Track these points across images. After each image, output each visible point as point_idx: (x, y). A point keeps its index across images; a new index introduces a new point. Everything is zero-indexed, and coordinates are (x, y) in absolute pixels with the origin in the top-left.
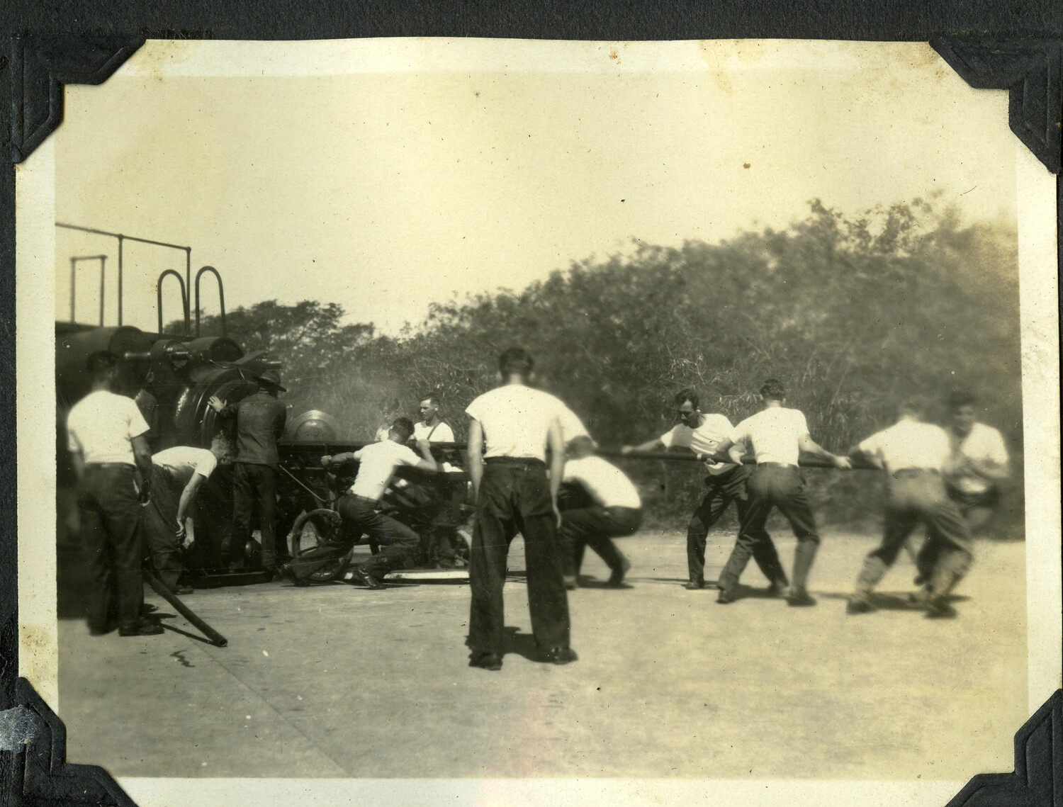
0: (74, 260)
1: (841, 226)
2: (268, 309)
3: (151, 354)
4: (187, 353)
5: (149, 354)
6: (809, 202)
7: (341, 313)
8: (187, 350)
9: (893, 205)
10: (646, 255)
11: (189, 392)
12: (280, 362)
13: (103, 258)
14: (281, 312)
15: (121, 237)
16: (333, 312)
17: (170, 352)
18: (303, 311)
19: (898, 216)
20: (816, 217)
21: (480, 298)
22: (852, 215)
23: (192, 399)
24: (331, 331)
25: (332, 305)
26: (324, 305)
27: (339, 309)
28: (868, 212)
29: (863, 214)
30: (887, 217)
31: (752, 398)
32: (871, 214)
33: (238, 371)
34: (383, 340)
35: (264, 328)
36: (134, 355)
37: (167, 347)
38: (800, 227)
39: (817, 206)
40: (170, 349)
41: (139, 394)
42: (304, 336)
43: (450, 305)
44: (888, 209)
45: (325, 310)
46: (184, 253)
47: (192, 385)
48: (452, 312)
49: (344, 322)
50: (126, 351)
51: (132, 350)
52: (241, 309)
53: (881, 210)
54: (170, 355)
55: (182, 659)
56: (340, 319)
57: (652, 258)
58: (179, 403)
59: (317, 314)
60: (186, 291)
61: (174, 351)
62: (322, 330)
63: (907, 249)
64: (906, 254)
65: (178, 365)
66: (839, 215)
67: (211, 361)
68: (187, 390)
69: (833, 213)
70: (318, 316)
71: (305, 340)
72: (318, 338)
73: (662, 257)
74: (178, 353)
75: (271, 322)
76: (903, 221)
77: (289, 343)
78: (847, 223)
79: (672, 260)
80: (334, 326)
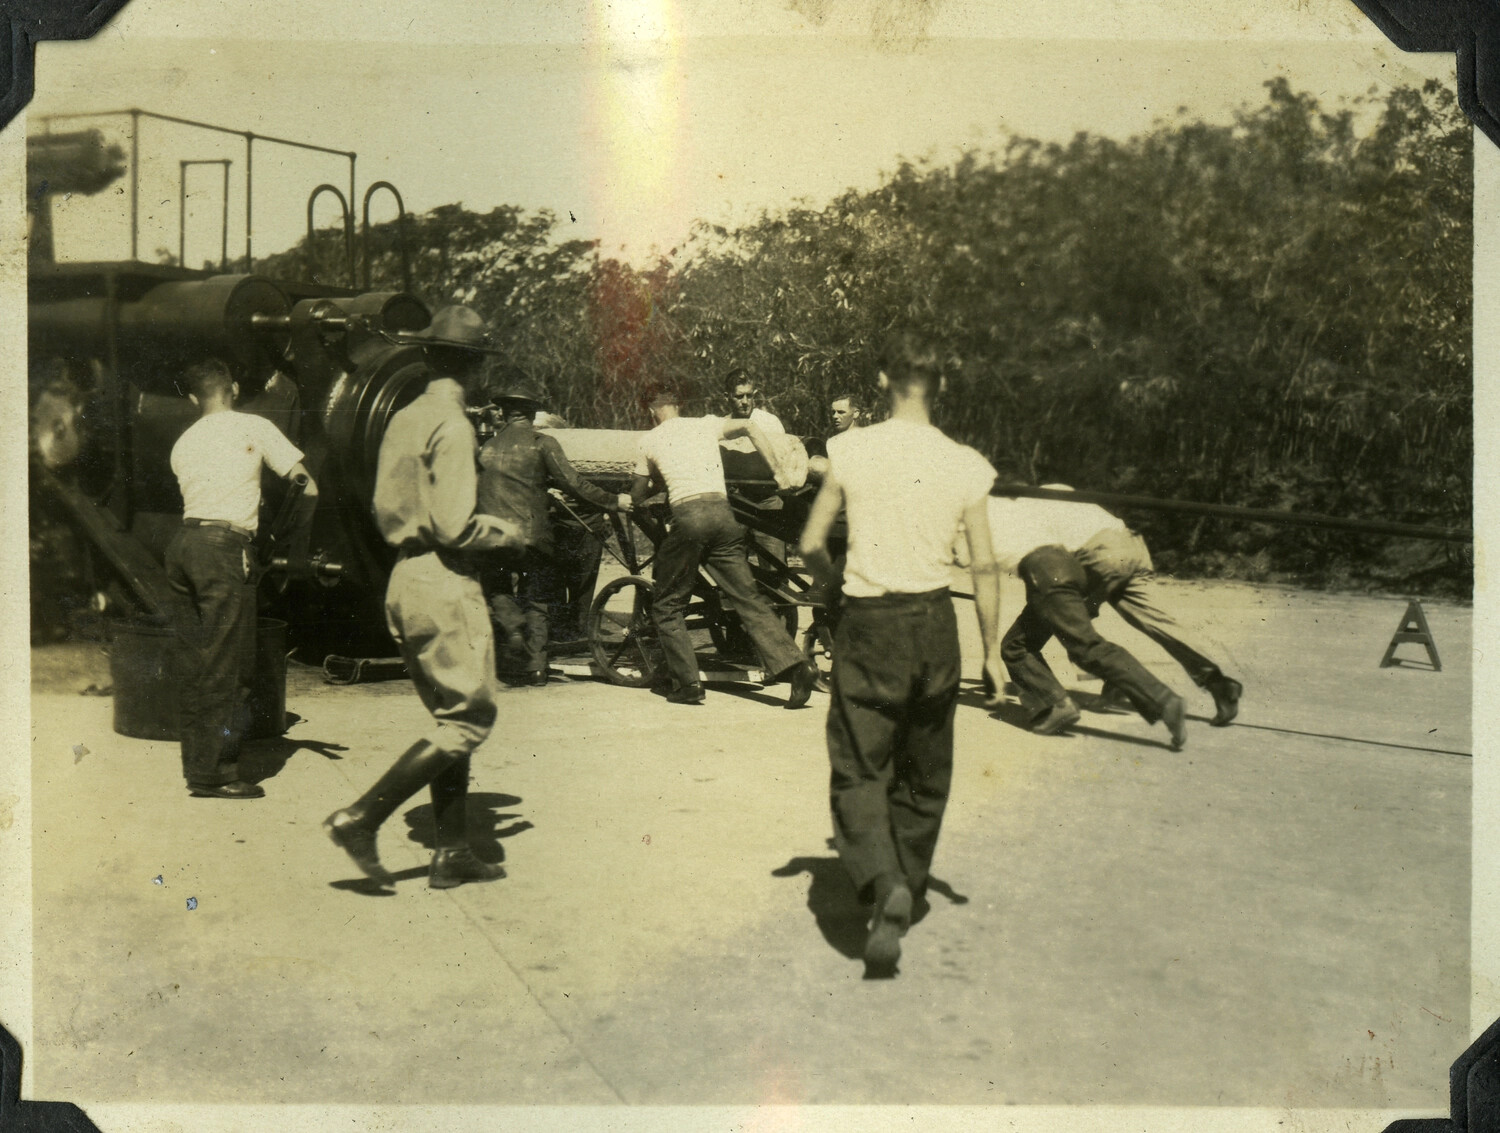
0: (184, 164)
1: (1316, 124)
2: (450, 216)
3: (291, 320)
4: (344, 320)
5: (287, 319)
6: (1267, 84)
7: (553, 223)
8: (344, 315)
9: (1394, 90)
10: (1017, 153)
11: (347, 379)
13: (227, 163)
14: (469, 219)
15: (250, 137)
16: (545, 223)
17: (318, 319)
18: (498, 223)
19: (1402, 106)
20: (1277, 107)
21: (764, 210)
22: (1331, 107)
23: (351, 391)
24: (539, 250)
25: (544, 212)
26: (529, 214)
27: (552, 217)
28: (1357, 100)
29: (1348, 103)
30: (1385, 108)
31: (1170, 384)
32: (1362, 102)
34: (613, 267)
35: (444, 242)
36: (266, 319)
37: (315, 310)
38: (1250, 123)
39: (1279, 89)
40: (319, 314)
41: (273, 378)
42: (499, 255)
44: (1388, 95)
45: (533, 220)
46: (347, 160)
47: (351, 370)
48: (721, 231)
49: (556, 238)
50: (254, 313)
51: (264, 313)
53: (1377, 96)
54: (319, 322)
56: (554, 231)
57: (1026, 157)
58: (332, 395)
59: (520, 225)
60: (349, 217)
61: (325, 317)
62: (525, 248)
63: (1413, 159)
64: (1412, 167)
65: (331, 338)
66: (1313, 105)
67: (382, 332)
68: (344, 376)
69: (1304, 100)
70: (522, 227)
71: (501, 263)
72: (519, 260)
73: (1038, 159)
74: (331, 320)
75: (454, 235)
76: (1412, 115)
77: (479, 266)
78: (1325, 119)
79: (1056, 163)
80: (543, 242)
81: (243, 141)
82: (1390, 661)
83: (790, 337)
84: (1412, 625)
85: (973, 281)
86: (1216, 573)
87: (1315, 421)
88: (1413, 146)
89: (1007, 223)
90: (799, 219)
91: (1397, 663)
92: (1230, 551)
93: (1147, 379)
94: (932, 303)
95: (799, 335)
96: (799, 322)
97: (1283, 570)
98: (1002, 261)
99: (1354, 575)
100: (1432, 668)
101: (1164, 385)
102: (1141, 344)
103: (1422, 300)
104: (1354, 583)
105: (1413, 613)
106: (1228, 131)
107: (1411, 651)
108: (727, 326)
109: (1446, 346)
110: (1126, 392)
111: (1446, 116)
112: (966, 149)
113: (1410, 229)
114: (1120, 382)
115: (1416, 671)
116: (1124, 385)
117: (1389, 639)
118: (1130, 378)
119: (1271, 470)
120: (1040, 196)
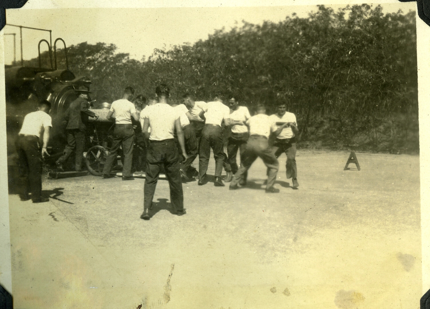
1: (332, 16)
2: (83, 46)
4: (50, 78)
5: (34, 79)
6: (317, 6)
7: (115, 48)
8: (50, 77)
9: (354, 6)
10: (247, 28)
12: (90, 81)
13: (14, 34)
14: (90, 47)
15: (21, 27)
16: (112, 48)
17: (42, 78)
18: (99, 47)
19: (356, 10)
20: (321, 12)
21: (175, 46)
22: (336, 12)
23: (53, 98)
24: (111, 56)
25: (112, 45)
26: (107, 45)
27: (115, 46)
29: (341, 10)
30: (351, 11)
31: (291, 93)
32: (345, 10)
33: (72, 86)
34: (133, 61)
35: (83, 54)
36: (28, 79)
37: (42, 76)
38: (314, 17)
39: (321, 7)
40: (43, 77)
41: (30, 95)
42: (99, 57)
43: (162, 49)
44: (352, 7)
45: (109, 47)
46: (49, 32)
47: (52, 92)
48: (163, 52)
49: (116, 52)
50: (24, 77)
51: (27, 77)
52: (73, 46)
53: (349, 8)
55: (53, 217)
56: (115, 50)
57: (250, 29)
59: (105, 48)
60: (50, 48)
61: (44, 77)
62: (107, 55)
63: (359, 26)
64: (359, 28)
65: (46, 84)
66: (332, 11)
67: (61, 81)
68: (51, 94)
69: (329, 10)
70: (106, 49)
71: (100, 59)
72: (106, 59)
73: (254, 29)
74: (46, 79)
75: (86, 51)
76: (358, 13)
77: (94, 60)
78: (334, 15)
79: (258, 31)
80: (112, 54)
81: (19, 28)
82: (346, 168)
83: (183, 83)
84: (352, 158)
85: (234, 66)
86: (307, 147)
87: (332, 103)
88: (358, 22)
89: (245, 49)
90: (186, 48)
91: (349, 169)
92: (311, 141)
93: (285, 92)
94: (223, 73)
95: (186, 82)
96: (186, 79)
97: (325, 145)
98: (243, 60)
99: (344, 146)
100: (357, 170)
101: (290, 94)
102: (282, 82)
103: (359, 67)
104: (345, 148)
105: (353, 155)
106: (308, 20)
107: (352, 165)
108: (165, 79)
109: (366, 79)
110: (279, 96)
111: (368, 13)
112: (233, 27)
113: (356, 47)
114: (277, 94)
115: (352, 171)
116: (278, 94)
117: (346, 162)
118: (280, 92)
119: (322, 117)
120: (253, 41)
